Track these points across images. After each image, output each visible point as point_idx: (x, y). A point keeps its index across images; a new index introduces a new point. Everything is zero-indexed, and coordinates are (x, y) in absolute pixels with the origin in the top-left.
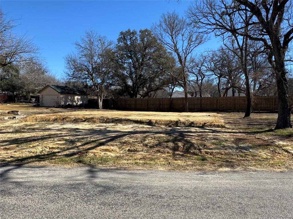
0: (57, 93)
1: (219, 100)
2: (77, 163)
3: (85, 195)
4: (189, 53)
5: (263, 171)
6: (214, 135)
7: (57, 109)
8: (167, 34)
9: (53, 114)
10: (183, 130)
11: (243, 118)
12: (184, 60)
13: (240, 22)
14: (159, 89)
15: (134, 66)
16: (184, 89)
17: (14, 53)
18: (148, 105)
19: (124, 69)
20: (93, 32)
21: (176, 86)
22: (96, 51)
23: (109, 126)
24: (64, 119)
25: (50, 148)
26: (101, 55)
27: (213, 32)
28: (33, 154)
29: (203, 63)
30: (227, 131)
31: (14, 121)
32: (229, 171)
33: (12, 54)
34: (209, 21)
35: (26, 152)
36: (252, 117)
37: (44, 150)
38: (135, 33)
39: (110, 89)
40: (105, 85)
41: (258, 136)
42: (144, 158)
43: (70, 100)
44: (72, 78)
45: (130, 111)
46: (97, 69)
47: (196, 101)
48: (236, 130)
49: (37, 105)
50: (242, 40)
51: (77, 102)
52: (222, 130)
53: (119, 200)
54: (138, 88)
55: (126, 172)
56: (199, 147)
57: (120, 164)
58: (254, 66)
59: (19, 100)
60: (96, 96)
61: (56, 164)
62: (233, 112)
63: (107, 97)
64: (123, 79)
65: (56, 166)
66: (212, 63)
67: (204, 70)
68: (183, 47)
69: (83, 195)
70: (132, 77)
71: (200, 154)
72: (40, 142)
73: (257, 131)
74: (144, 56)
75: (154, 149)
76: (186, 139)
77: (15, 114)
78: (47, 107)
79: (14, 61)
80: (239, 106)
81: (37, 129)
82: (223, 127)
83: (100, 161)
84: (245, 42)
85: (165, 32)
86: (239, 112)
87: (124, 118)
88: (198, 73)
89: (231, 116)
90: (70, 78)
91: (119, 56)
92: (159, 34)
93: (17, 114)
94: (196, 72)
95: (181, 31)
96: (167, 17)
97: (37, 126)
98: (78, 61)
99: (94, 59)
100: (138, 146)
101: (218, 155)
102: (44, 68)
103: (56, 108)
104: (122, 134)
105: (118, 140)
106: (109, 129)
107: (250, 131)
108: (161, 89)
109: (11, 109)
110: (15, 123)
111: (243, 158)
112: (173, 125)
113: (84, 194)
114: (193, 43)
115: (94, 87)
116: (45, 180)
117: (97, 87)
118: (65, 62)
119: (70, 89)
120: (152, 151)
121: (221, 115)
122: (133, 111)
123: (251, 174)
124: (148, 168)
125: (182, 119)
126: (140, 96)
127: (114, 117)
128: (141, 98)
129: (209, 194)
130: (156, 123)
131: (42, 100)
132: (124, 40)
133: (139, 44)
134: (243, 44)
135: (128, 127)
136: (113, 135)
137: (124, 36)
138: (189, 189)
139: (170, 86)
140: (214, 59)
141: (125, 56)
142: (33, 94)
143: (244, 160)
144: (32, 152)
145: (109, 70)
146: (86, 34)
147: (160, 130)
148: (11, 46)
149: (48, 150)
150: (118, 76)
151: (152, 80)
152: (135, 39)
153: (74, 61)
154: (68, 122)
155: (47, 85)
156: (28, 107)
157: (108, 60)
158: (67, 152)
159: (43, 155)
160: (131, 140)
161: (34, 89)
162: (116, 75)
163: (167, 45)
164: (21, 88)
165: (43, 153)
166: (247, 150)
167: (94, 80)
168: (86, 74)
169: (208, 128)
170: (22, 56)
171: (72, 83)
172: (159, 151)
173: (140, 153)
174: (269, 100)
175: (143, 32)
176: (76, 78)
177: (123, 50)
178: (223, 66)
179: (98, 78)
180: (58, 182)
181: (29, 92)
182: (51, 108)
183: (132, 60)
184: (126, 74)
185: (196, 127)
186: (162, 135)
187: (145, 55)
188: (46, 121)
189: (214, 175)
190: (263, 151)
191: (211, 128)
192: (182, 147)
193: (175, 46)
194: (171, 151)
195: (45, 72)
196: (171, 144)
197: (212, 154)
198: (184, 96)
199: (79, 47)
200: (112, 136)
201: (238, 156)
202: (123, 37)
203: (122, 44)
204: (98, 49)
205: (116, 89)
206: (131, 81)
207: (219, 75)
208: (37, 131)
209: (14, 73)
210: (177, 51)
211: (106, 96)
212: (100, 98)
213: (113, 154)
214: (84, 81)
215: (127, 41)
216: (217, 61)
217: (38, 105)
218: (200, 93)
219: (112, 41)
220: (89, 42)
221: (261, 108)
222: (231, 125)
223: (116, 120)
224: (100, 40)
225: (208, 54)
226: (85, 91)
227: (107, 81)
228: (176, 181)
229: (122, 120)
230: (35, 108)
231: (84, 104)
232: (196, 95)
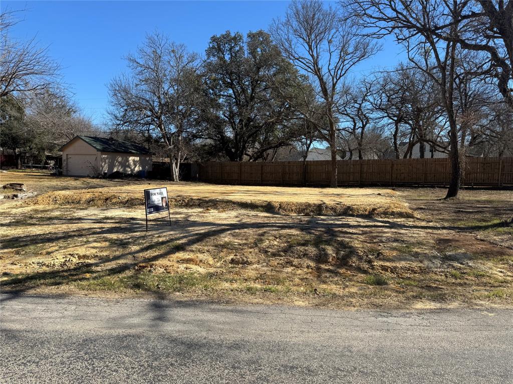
0: (95, 151)
1: (395, 165)
2: (132, 288)
3: (149, 366)
4: (340, 76)
5: (507, 309)
6: (395, 232)
7: (94, 180)
8: (301, 40)
9: (86, 191)
10: (332, 222)
11: (445, 199)
12: (331, 89)
13: (443, 15)
14: (284, 145)
15: (236, 101)
16: (330, 144)
17: (13, 75)
18: (262, 174)
19: (219, 107)
20: (160, 36)
21: (315, 140)
22: (167, 73)
23: (193, 214)
24: (107, 199)
25: (80, 257)
26: (176, 80)
27: (390, 34)
28: (47, 269)
29: (366, 95)
30: (419, 225)
31: (14, 203)
32: (437, 309)
33: (10, 77)
34: (382, 13)
35: (33, 265)
36: (461, 197)
37: (69, 260)
38: (240, 39)
39: (194, 145)
40: (185, 136)
41: (480, 235)
42: (261, 278)
43: (119, 162)
44: (122, 122)
45: (230, 186)
46: (168, 107)
47: (352, 166)
48: (435, 224)
49: (57, 173)
50: (446, 50)
51: (133, 168)
52: (409, 223)
53: (222, 379)
54: (245, 142)
55: (230, 308)
56: (367, 256)
57: (217, 291)
58: (463, 101)
59: (24, 163)
60: (168, 157)
61: (90, 292)
62: (423, 187)
63: (188, 159)
64: (218, 126)
65: (90, 296)
66: (384, 95)
67: (369, 109)
68: (330, 64)
69: (146, 365)
70: (234, 122)
71: (370, 271)
72: (61, 245)
73: (476, 225)
74: (255, 84)
75: (281, 260)
76: (342, 241)
77: (17, 190)
78: (77, 177)
79: (13, 90)
80: (435, 176)
81: (56, 218)
82: (408, 216)
83: (178, 285)
84: (450, 54)
85: (297, 36)
86: (433, 187)
87: (220, 197)
88: (356, 115)
89: (421, 195)
90: (118, 122)
91: (208, 82)
92: (286, 39)
93: (20, 190)
94: (352, 113)
95: (327, 33)
96: (300, 7)
97: (57, 213)
98: (134, 92)
99: (163, 88)
100: (251, 252)
101: (407, 273)
102: (70, 104)
103: (93, 178)
104: (219, 228)
105: (211, 240)
106: (193, 220)
107: (462, 226)
108: (288, 145)
109: (9, 181)
110: (16, 207)
111: (459, 281)
112: (313, 212)
113: (147, 362)
114: (350, 56)
115: (163, 140)
116: (68, 327)
117: (169, 140)
118: (110, 92)
119: (119, 143)
120: (278, 264)
121: (401, 194)
122: (235, 185)
123: (485, 316)
124: (273, 301)
125: (328, 201)
126: (248, 158)
127: (201, 196)
128: (249, 160)
129: (411, 366)
130: (280, 207)
131: (67, 164)
132: (218, 53)
133: (247, 60)
134: (446, 58)
135: (228, 215)
136: (202, 230)
137: (218, 45)
138: (366, 351)
139: (303, 140)
140: (387, 88)
141: (221, 82)
142: (50, 153)
143: (460, 285)
144: (44, 265)
145: (190, 108)
146: (147, 41)
147: (289, 221)
148: (6, 62)
149: (75, 260)
150: (207, 120)
151: (270, 127)
152: (238, 51)
153: (126, 91)
154: (114, 204)
155: (75, 135)
156: (40, 177)
157: (190, 90)
158: (112, 265)
159: (66, 271)
160: (237, 241)
161: (52, 143)
162: (205, 118)
163: (299, 61)
164: (28, 141)
165: (65, 268)
166: (463, 264)
167: (163, 127)
168: (148, 116)
169: (381, 219)
170: (27, 81)
171: (122, 132)
172: (290, 263)
173: (254, 266)
174: (491, 165)
175: (254, 36)
176: (130, 122)
177: (216, 72)
178: (404, 101)
179: (170, 123)
180: (92, 332)
181: (44, 150)
182: (84, 179)
183: (233, 90)
184: (223, 116)
185: (358, 216)
186: (294, 232)
187: (258, 81)
188: (73, 203)
189: (409, 317)
190: (495, 267)
191: (386, 219)
192: (334, 255)
193: (316, 63)
194: (312, 264)
195: (72, 113)
196: (312, 250)
197: (395, 270)
198: (330, 159)
199: (135, 65)
200: (199, 232)
201: (446, 277)
202: (216, 47)
203: (214, 60)
204: (170, 68)
205: (203, 144)
206: (231, 129)
207: (396, 119)
208: (56, 221)
209: (14, 113)
210: (319, 72)
211: (186, 157)
212: (175, 161)
213: (202, 270)
214: (145, 128)
215: (225, 53)
216: (392, 92)
217: (60, 171)
218: (360, 152)
219: (197, 54)
220: (152, 56)
221: (477, 180)
222: (423, 213)
223: (207, 202)
224: (173, 51)
225: (375, 79)
226: (147, 147)
227: (188, 130)
228: (335, 333)
229: (218, 201)
230: (54, 178)
231: (146, 171)
232: (351, 155)
